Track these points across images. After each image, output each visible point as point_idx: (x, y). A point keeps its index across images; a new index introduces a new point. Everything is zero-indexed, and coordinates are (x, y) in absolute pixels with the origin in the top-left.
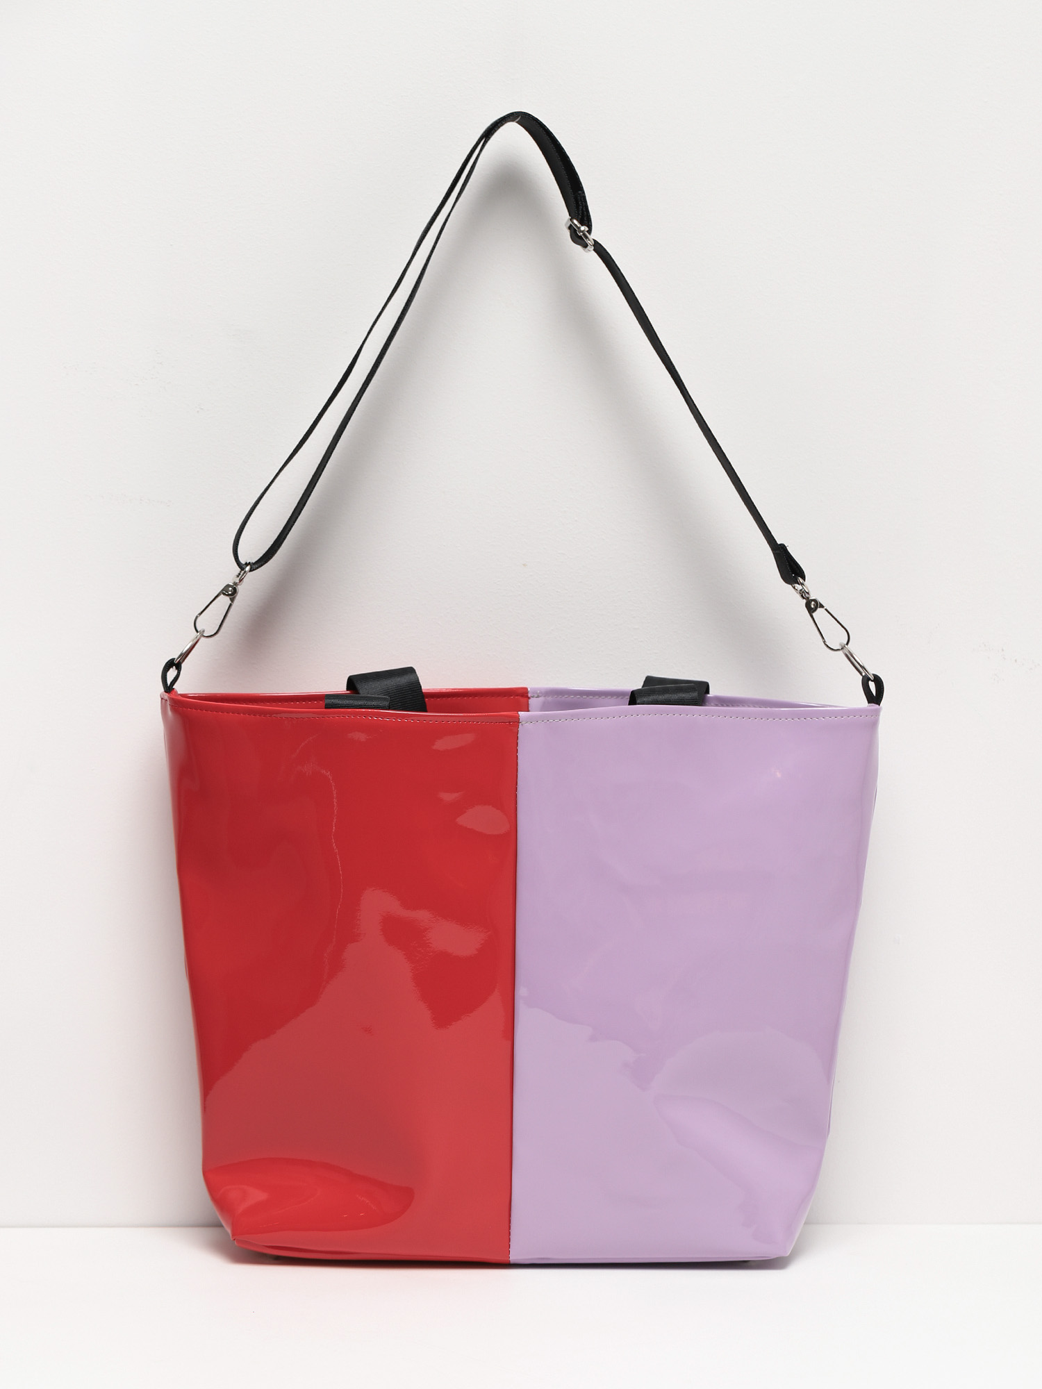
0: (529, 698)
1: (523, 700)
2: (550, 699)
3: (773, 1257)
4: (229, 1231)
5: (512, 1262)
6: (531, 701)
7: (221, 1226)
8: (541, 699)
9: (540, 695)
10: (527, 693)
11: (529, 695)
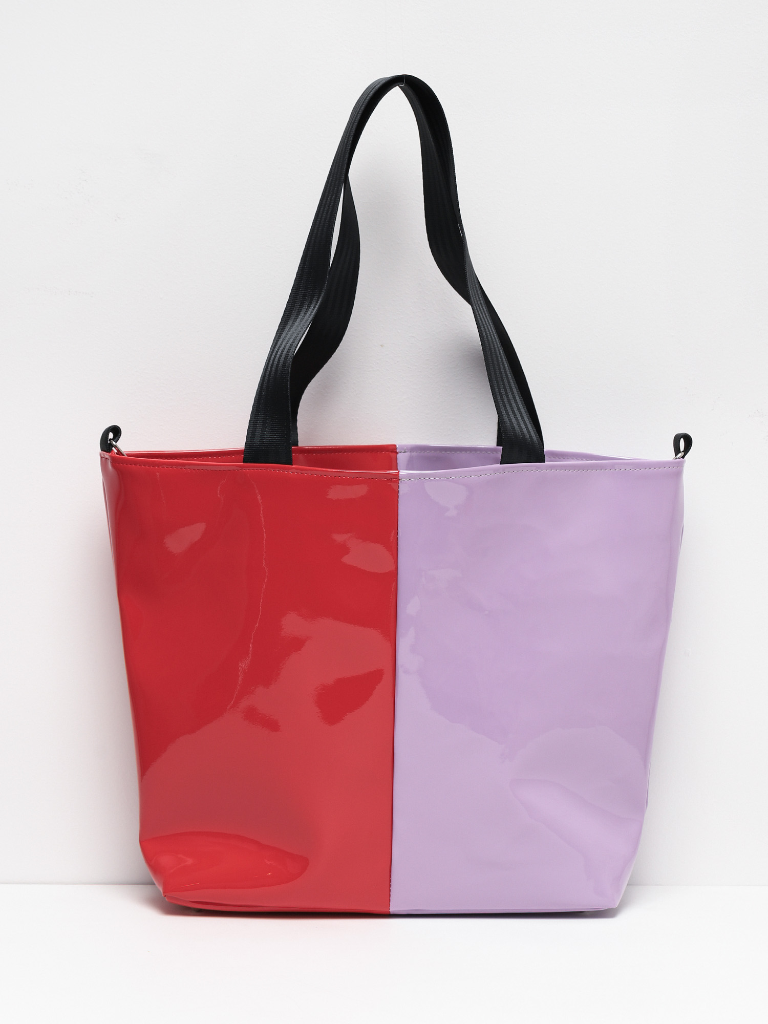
0: (397, 453)
1: (392, 455)
2: (414, 454)
3: (604, 908)
4: (161, 890)
5: (391, 913)
6: (399, 456)
7: (154, 884)
8: (408, 454)
9: (406, 451)
10: (396, 449)
11: (398, 451)
